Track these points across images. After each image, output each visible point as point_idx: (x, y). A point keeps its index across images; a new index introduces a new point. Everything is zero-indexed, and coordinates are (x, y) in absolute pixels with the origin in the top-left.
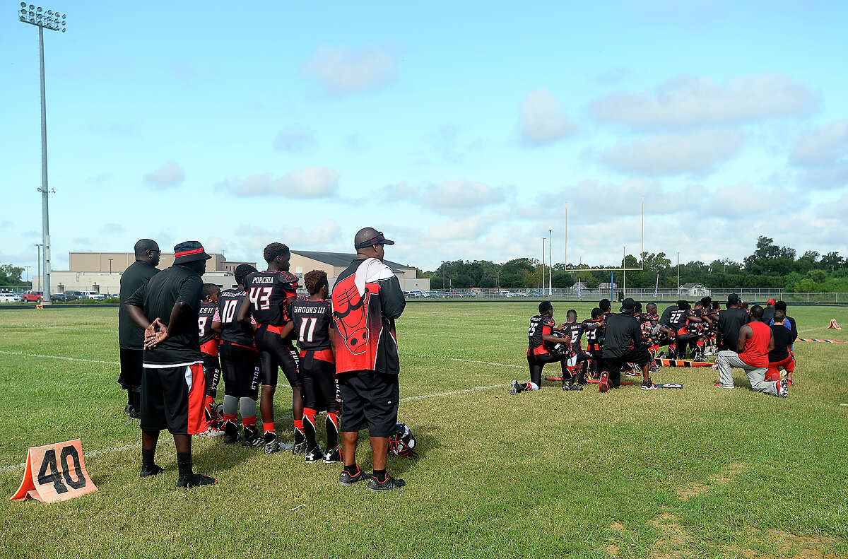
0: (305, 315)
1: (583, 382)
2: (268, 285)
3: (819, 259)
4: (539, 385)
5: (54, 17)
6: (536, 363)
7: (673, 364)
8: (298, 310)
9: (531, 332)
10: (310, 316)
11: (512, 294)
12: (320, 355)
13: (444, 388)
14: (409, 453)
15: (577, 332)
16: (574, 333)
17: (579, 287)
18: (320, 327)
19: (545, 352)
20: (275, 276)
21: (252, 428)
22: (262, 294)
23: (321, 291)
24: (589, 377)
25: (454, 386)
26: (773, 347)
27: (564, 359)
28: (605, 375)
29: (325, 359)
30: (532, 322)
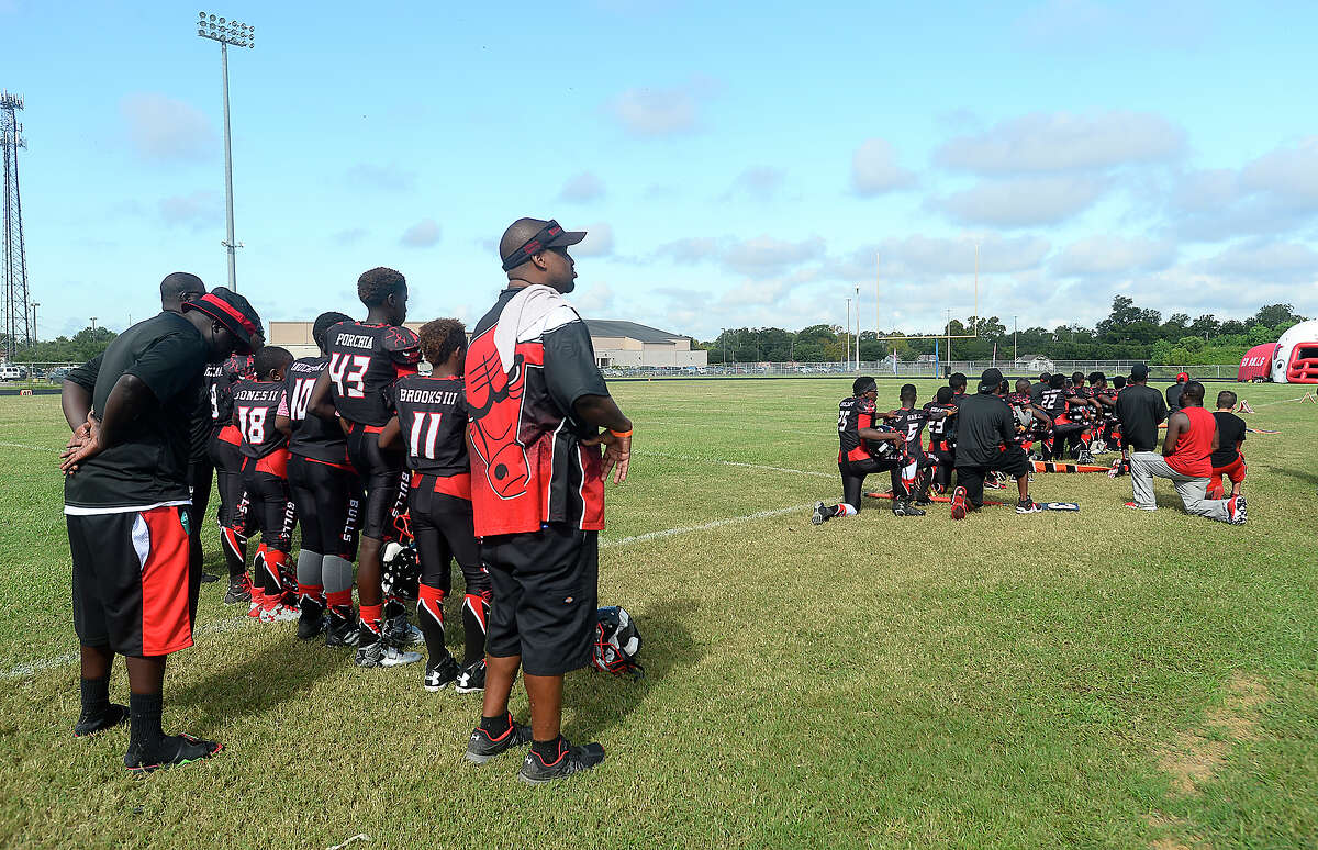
0: (419, 407)
1: (925, 500)
2: (363, 353)
3: (1189, 324)
4: (858, 508)
5: (240, 30)
6: (852, 474)
7: (1049, 468)
8: (406, 395)
9: (841, 425)
10: (428, 409)
11: (810, 370)
12: (446, 485)
13: (710, 514)
14: (626, 664)
15: (916, 425)
16: (911, 426)
17: (892, 361)
18: (447, 431)
19: (865, 456)
20: (377, 335)
21: (343, 611)
22: (352, 368)
23: (451, 360)
24: (932, 493)
25: (727, 511)
26: (1218, 446)
27: (895, 468)
28: (961, 492)
29: (456, 493)
30: (842, 408)
